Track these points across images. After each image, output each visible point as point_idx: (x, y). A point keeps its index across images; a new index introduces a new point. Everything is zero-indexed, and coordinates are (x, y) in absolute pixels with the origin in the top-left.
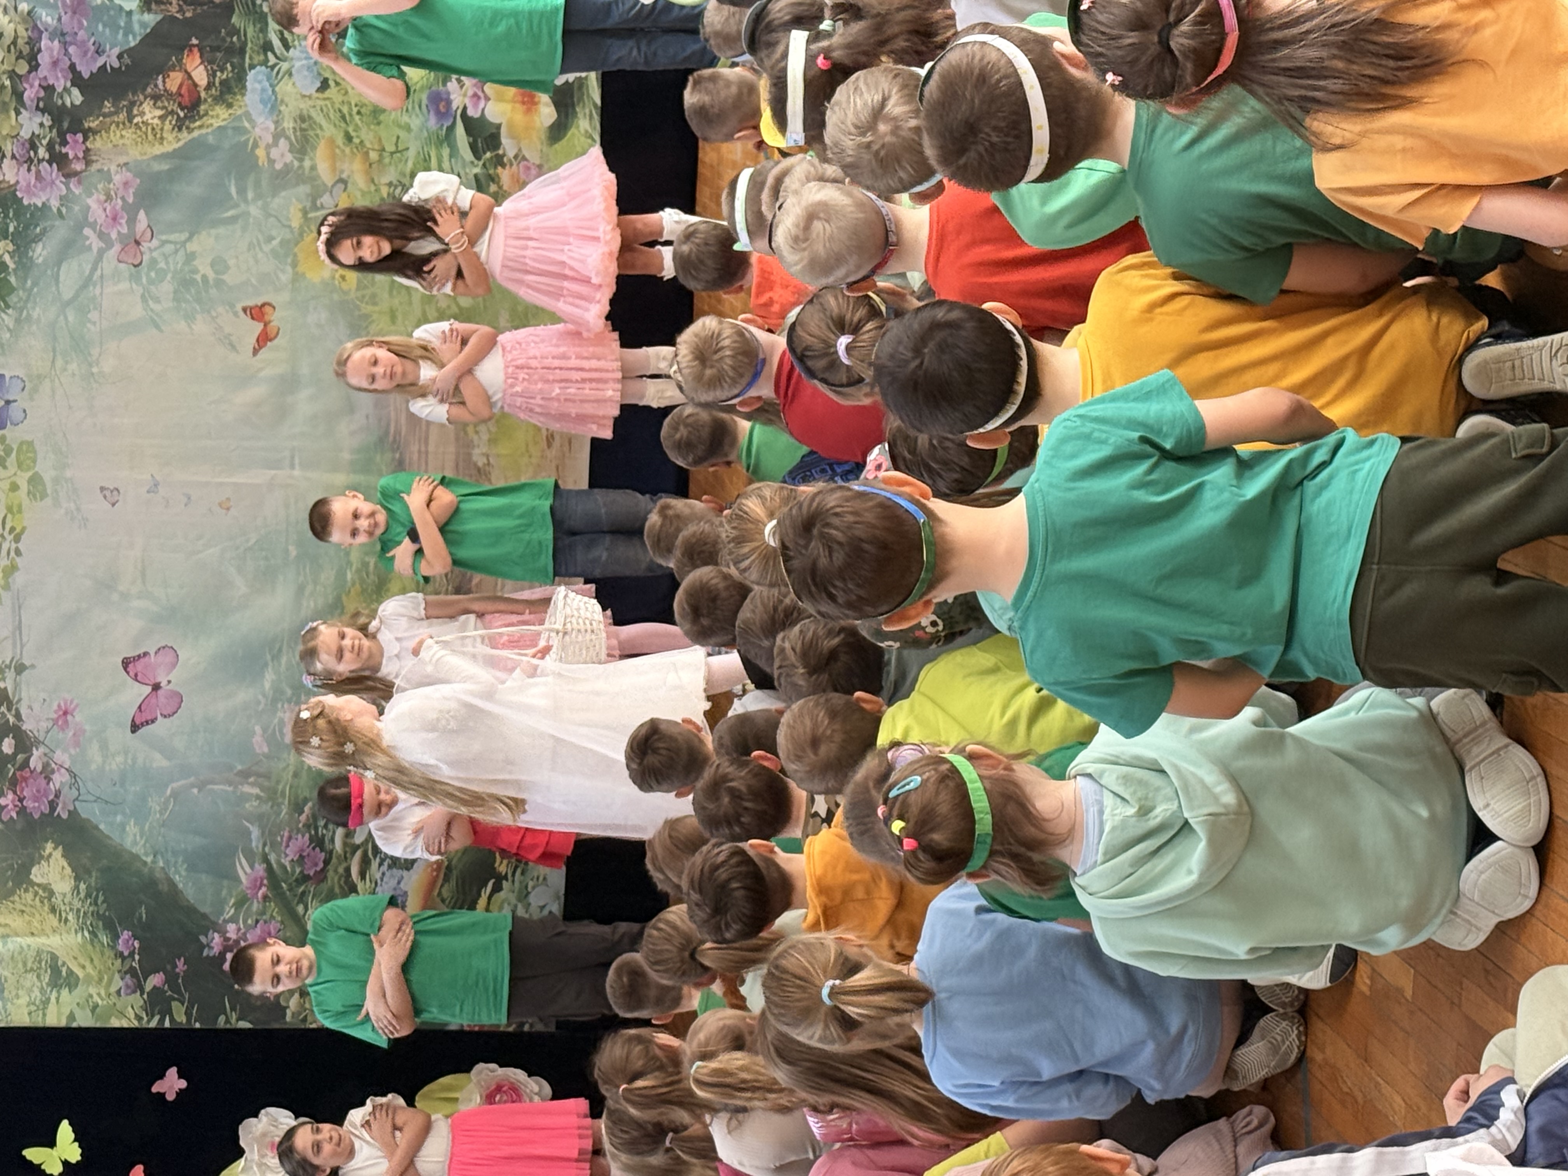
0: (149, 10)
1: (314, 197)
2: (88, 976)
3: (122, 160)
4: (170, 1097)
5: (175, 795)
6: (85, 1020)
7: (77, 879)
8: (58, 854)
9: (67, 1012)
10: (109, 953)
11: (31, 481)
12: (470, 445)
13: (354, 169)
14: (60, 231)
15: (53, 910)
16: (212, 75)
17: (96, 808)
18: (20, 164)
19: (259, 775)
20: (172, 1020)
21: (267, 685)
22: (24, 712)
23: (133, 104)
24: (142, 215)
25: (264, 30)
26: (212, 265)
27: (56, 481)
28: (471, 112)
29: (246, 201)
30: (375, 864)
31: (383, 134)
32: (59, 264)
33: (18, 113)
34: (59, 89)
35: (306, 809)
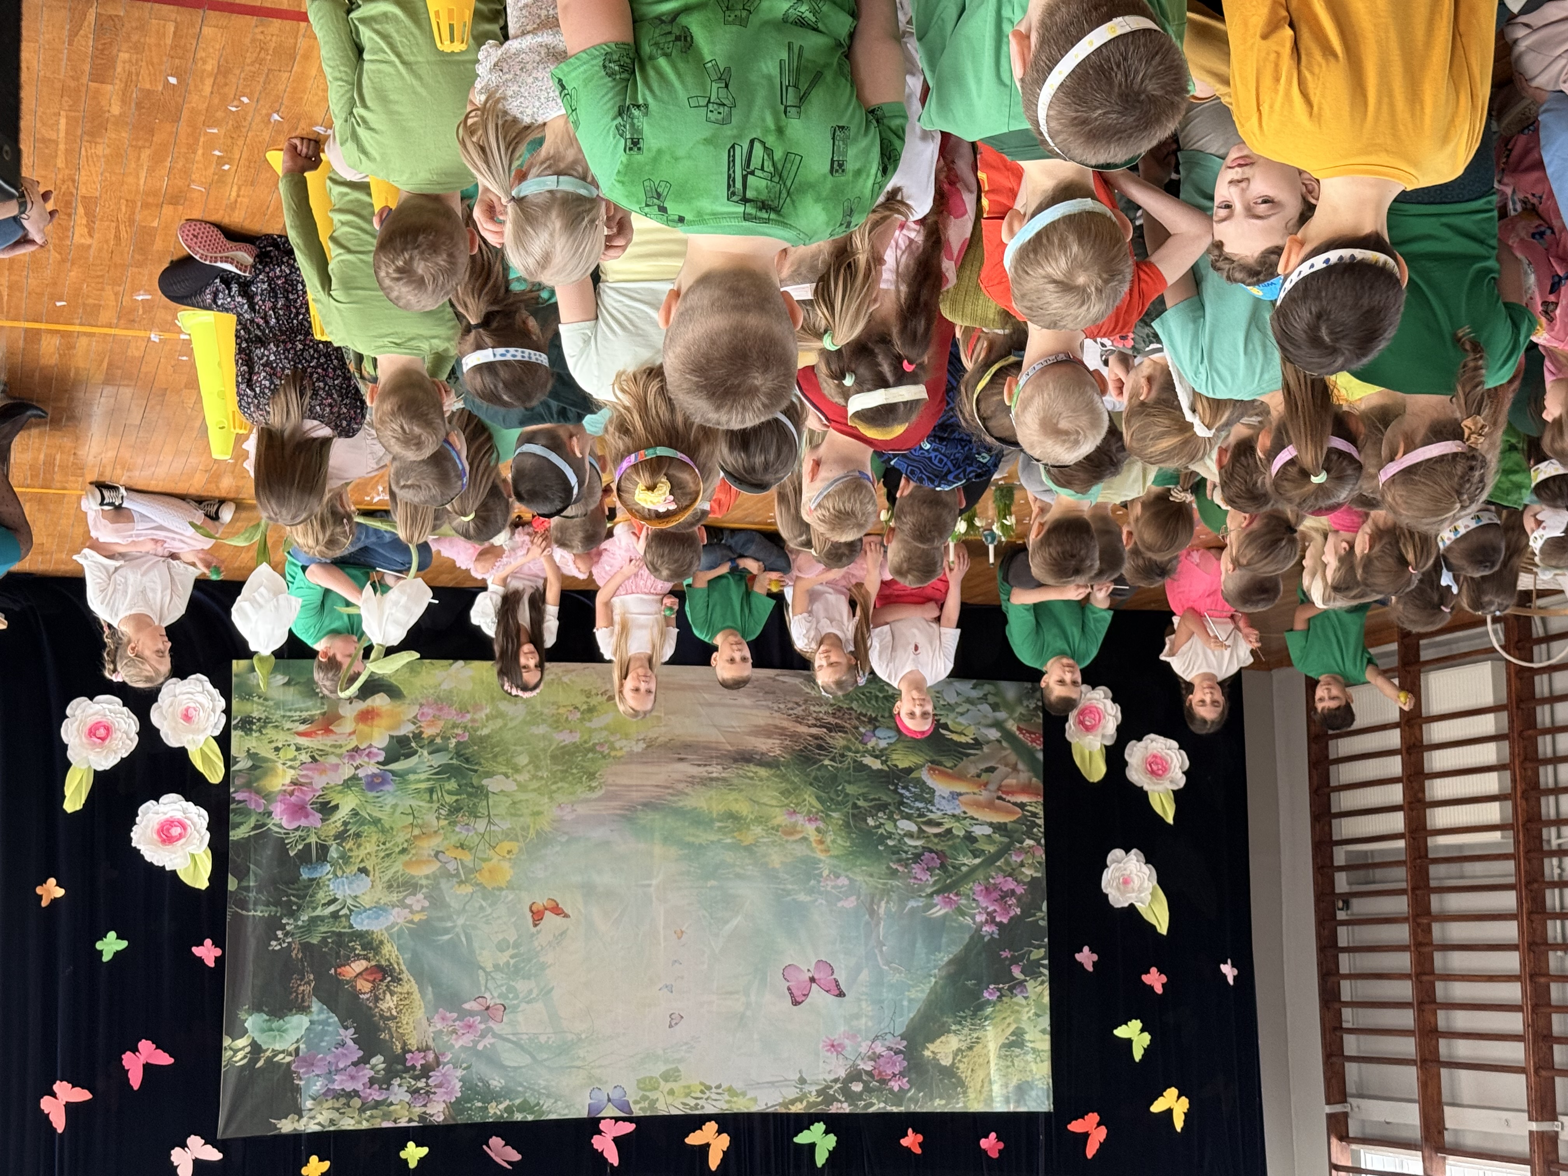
0: (309, 1007)
1: (449, 876)
2: (1015, 1021)
3: (425, 1022)
4: (1095, 957)
5: (888, 963)
6: (1045, 1022)
7: (949, 1032)
8: (931, 1047)
9: (1039, 1036)
10: (998, 1007)
11: (666, 1081)
12: (631, 754)
13: (428, 846)
14: (481, 1069)
15: (970, 1048)
16: (358, 957)
17: (898, 1020)
18: (430, 1101)
19: (872, 902)
20: (1043, 958)
21: (808, 898)
22: (832, 1077)
23: (382, 1017)
24: (467, 1006)
25: (322, 919)
26: (502, 951)
27: (666, 1061)
28: (381, 758)
29: (454, 927)
30: (931, 816)
31: (400, 825)
32: (503, 1067)
33: (391, 1104)
34: (372, 1073)
35: (894, 866)
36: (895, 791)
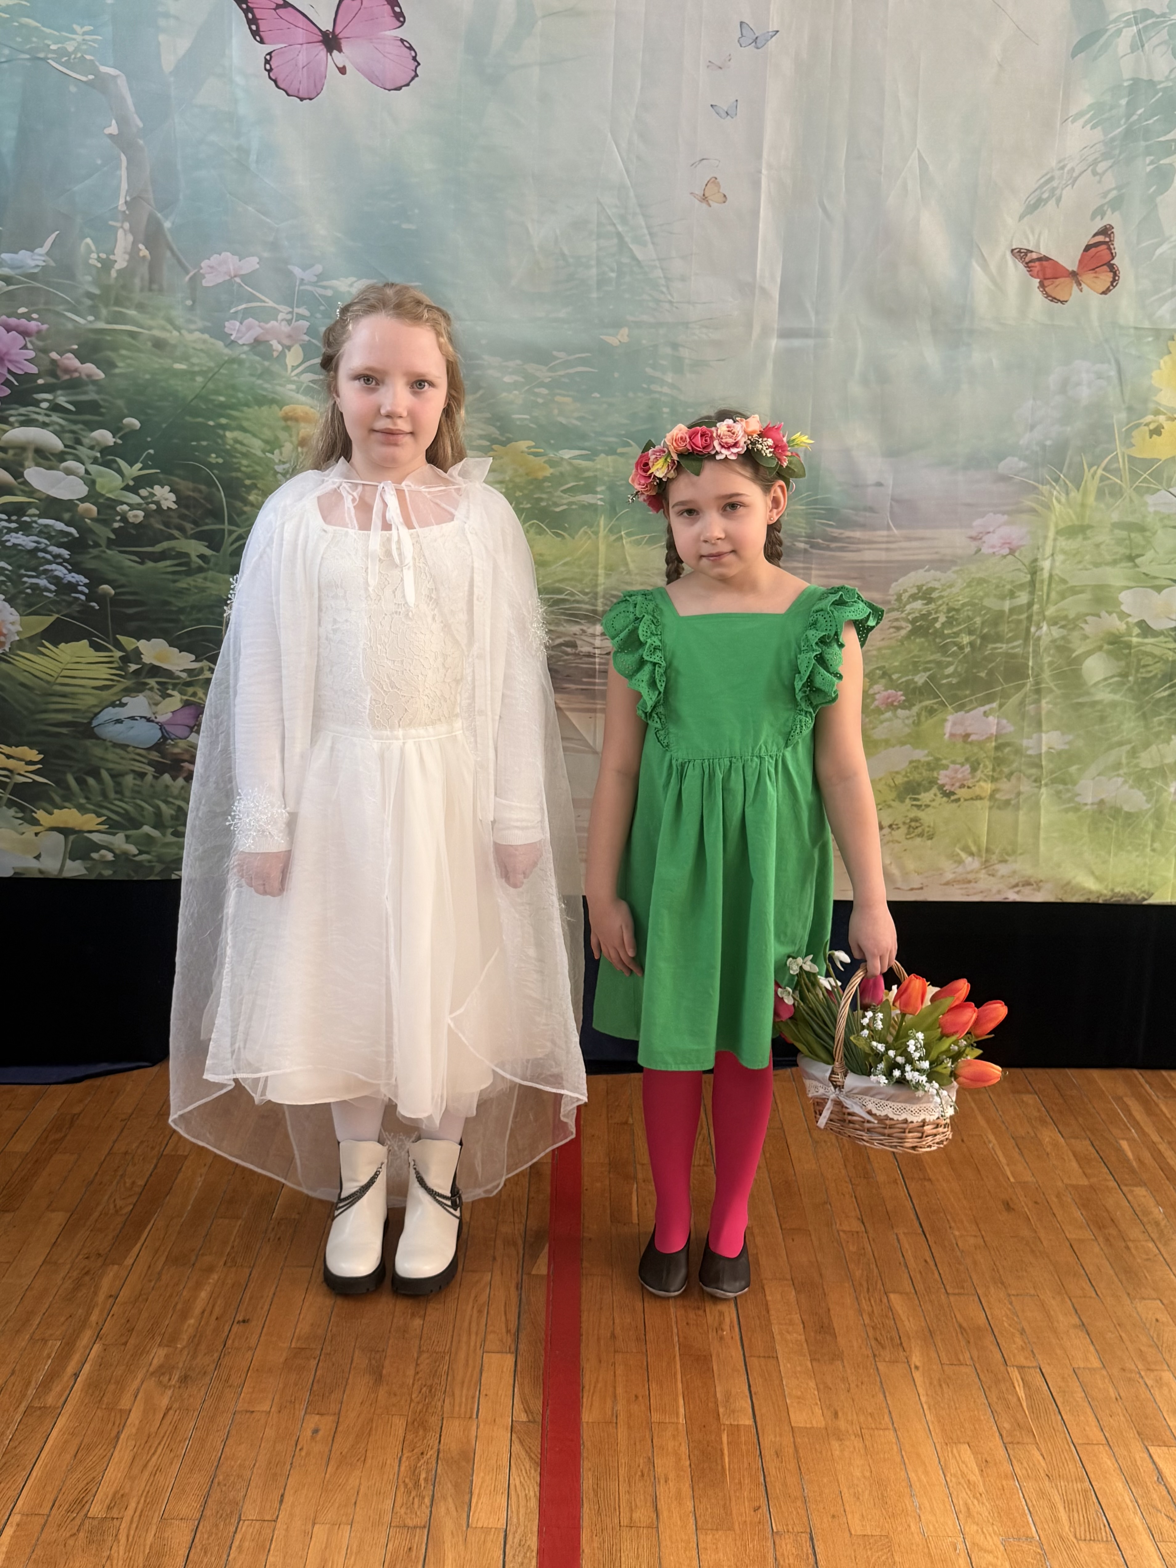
5: (100, 83)
36: (96, 580)
